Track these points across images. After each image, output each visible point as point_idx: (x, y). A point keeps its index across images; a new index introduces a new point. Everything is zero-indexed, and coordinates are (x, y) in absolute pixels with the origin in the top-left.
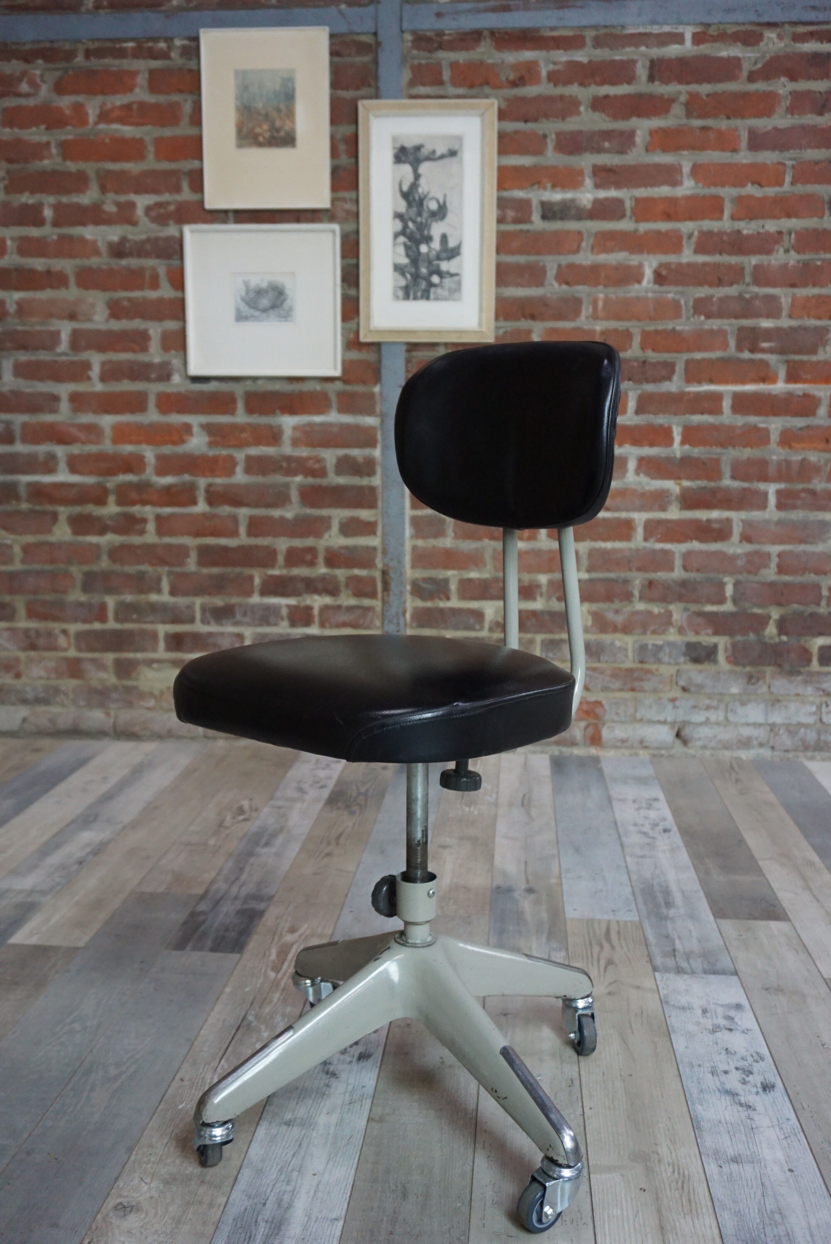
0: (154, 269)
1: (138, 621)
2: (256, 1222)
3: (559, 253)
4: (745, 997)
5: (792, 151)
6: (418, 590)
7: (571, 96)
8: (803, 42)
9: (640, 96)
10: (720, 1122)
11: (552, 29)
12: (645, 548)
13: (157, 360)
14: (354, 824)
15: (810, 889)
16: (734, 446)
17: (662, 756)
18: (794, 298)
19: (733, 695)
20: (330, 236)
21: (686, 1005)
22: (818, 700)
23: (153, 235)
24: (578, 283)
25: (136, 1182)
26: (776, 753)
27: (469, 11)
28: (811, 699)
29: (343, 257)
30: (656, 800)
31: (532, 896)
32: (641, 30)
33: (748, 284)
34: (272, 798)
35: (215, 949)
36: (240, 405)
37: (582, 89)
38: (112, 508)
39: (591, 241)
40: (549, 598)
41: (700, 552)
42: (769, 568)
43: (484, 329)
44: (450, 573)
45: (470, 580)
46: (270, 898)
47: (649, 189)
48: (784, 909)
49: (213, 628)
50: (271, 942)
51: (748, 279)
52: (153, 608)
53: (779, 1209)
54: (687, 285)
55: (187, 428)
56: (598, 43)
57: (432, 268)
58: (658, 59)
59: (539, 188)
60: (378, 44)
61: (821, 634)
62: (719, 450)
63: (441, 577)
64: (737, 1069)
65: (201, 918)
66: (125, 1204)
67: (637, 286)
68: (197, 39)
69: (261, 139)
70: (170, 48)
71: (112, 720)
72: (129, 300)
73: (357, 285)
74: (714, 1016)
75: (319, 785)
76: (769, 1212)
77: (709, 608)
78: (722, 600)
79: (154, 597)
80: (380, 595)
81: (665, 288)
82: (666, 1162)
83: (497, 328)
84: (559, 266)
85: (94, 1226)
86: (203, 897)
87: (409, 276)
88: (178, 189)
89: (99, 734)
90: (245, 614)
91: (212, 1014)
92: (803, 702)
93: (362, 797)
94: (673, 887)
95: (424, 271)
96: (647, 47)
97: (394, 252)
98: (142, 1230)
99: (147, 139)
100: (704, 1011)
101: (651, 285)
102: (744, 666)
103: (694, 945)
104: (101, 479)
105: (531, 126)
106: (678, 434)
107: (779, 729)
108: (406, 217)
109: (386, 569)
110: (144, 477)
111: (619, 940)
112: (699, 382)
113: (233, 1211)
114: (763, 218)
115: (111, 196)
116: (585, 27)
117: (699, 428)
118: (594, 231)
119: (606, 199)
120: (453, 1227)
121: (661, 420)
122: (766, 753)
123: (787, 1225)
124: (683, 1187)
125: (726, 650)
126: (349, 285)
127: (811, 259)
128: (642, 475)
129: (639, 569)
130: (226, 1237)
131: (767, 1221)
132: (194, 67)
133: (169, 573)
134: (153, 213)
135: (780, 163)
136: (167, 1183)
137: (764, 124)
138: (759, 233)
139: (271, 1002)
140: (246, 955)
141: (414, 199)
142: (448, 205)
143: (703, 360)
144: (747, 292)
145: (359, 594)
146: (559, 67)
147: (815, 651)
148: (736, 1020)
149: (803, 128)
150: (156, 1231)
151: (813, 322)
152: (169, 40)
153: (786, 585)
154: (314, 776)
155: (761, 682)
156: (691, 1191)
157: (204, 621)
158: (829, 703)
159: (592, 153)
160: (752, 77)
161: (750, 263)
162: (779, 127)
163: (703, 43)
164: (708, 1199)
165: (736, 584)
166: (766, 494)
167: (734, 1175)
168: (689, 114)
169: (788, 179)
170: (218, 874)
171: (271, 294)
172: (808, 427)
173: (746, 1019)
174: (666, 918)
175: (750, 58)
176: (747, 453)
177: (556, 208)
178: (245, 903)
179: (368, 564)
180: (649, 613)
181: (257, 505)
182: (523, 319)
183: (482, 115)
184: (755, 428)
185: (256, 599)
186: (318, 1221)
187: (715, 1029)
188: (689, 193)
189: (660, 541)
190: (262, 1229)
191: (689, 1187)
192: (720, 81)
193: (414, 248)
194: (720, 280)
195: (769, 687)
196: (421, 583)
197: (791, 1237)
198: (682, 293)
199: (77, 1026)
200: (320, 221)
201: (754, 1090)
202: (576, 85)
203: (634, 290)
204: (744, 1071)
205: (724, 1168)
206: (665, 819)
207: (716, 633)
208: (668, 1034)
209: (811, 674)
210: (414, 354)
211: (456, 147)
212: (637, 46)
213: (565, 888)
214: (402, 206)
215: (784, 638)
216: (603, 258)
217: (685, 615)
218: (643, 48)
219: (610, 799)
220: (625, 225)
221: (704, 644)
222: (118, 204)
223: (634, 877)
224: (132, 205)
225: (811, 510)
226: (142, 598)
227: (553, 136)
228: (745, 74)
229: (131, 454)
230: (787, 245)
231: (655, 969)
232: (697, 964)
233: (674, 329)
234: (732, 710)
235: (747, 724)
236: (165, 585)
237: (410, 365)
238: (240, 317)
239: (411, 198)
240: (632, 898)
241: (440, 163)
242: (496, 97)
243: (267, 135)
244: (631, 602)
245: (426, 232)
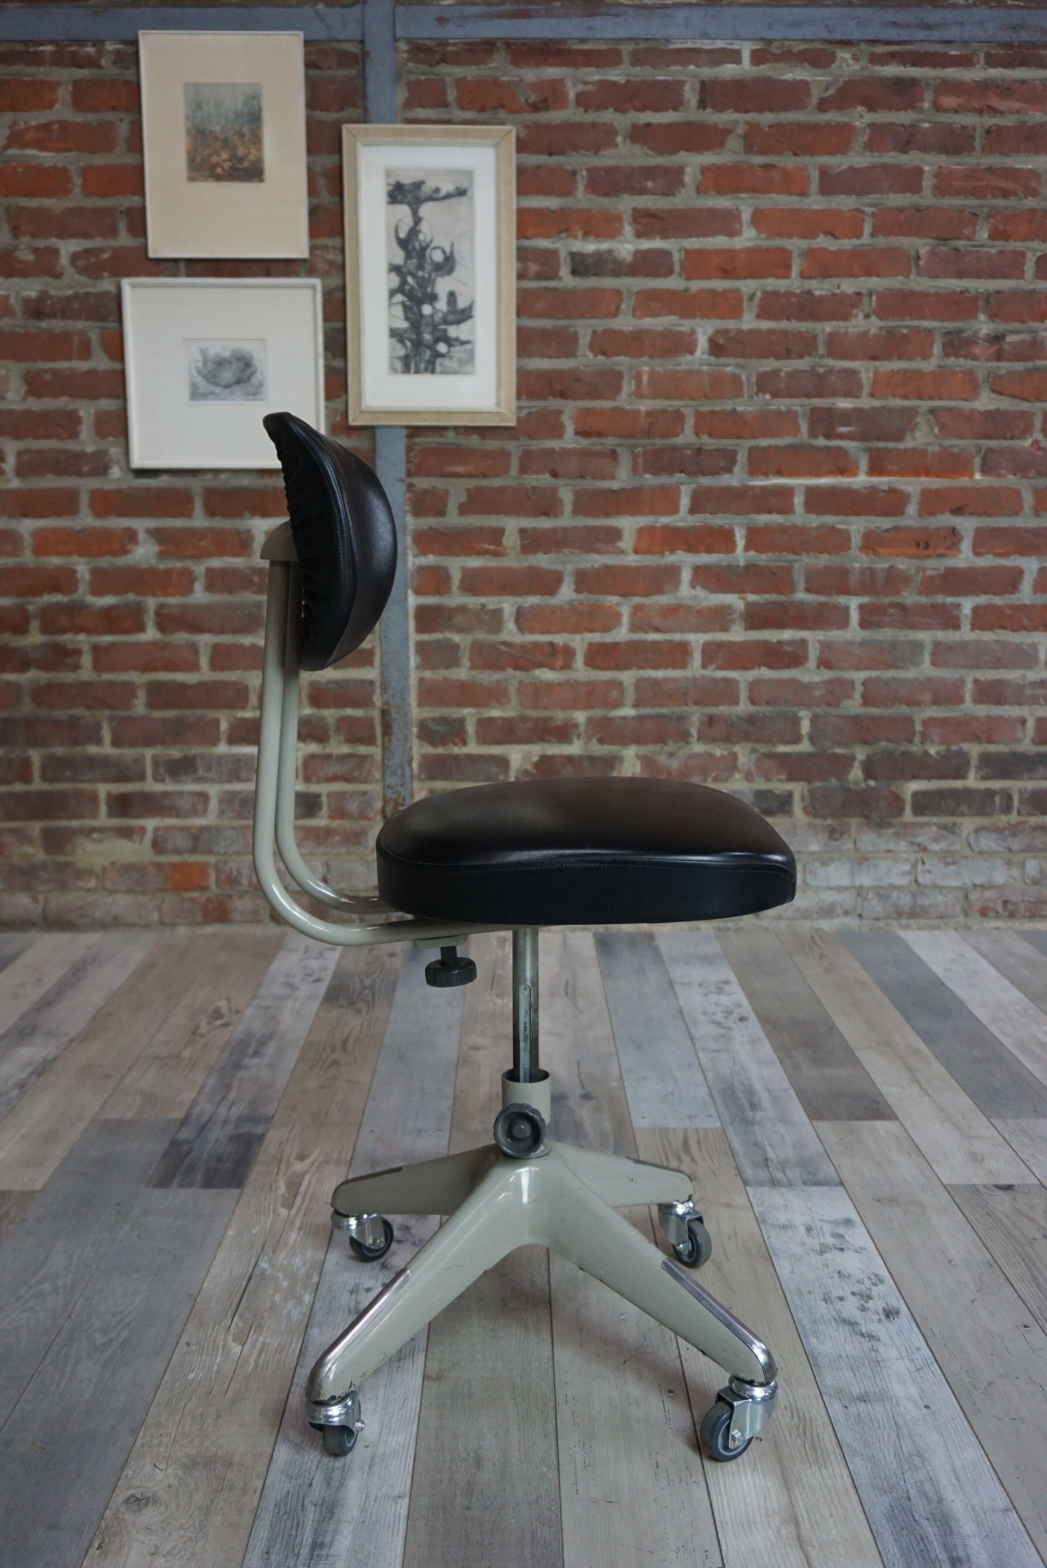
0: (83, 333)
1: (73, 780)
2: (303, 1506)
3: (593, 317)
4: (855, 1211)
5: (871, 196)
6: (427, 733)
7: (605, 124)
8: (883, 65)
9: (687, 125)
10: (840, 1356)
11: (583, 41)
12: (703, 677)
13: (90, 449)
14: (362, 1025)
15: (919, 1083)
16: (808, 552)
17: (729, 929)
18: (876, 373)
19: (813, 853)
20: (309, 293)
21: (786, 1223)
22: (912, 857)
23: (82, 291)
24: (619, 354)
25: (148, 1469)
26: (864, 922)
27: (478, 16)
28: (904, 855)
29: (326, 319)
30: (727, 982)
31: (590, 1104)
32: (689, 45)
33: (822, 357)
34: (254, 997)
35: (208, 1184)
36: (198, 506)
37: (618, 115)
38: (35, 637)
39: (633, 302)
40: (588, 741)
41: (771, 680)
42: (853, 698)
43: (503, 409)
44: (466, 711)
45: (491, 720)
46: (269, 1119)
47: (702, 239)
48: (890, 1106)
49: (169, 786)
50: (278, 1173)
51: (822, 350)
52: (92, 762)
53: (918, 1452)
54: (750, 357)
55: (131, 535)
56: (637, 59)
57: (437, 334)
58: (710, 81)
59: (568, 237)
60: (365, 54)
61: (914, 777)
62: (791, 557)
63: (454, 716)
64: (853, 1294)
65: (185, 1148)
66: (139, 1496)
67: (689, 357)
68: (135, 43)
69: (219, 170)
70: (100, 52)
71: (41, 906)
72: (53, 372)
73: (344, 355)
74: (821, 1235)
75: (312, 979)
76: (906, 1455)
77: (782, 749)
78: (796, 739)
79: (92, 749)
80: (379, 741)
81: (723, 360)
82: (783, 1407)
83: (520, 408)
84: (594, 332)
85: (103, 1524)
86: (184, 1122)
87: (408, 344)
88: (113, 233)
89: (24, 924)
90: (209, 768)
91: (215, 1263)
92: (895, 860)
93: (367, 992)
94: (758, 1085)
95: (427, 337)
96: (697, 66)
97: (390, 314)
98: (163, 1525)
99: (72, 168)
100: (809, 1229)
101: (705, 356)
102: (825, 817)
103: (789, 1153)
104: (20, 600)
105: (556, 159)
106: (741, 538)
107: (867, 893)
108: (405, 270)
109: (386, 707)
110: (75, 597)
111: (701, 1151)
112: (766, 475)
113: (273, 1496)
114: (837, 276)
115: (25, 240)
116: (621, 39)
117: (767, 530)
118: (635, 290)
119: (649, 251)
120: (540, 1496)
121: (720, 520)
122: (852, 922)
123: (929, 1468)
124: (805, 1433)
125: (803, 799)
126: (334, 356)
127: (894, 327)
128: (698, 588)
129: (696, 703)
130: (268, 1527)
131: (906, 1466)
132: (133, 79)
133: (111, 719)
134: (82, 263)
135: (857, 210)
136: (185, 1468)
137: (838, 162)
138: (834, 295)
139: (286, 1245)
140: (248, 1189)
141: (414, 249)
142: (456, 256)
143: (770, 447)
144: (821, 366)
145: (352, 739)
146: (589, 88)
147: (908, 798)
148: (847, 1238)
149: (885, 167)
150: (181, 1525)
151: (899, 402)
152: (98, 43)
153: (873, 718)
154: (305, 968)
155: (845, 837)
156: (815, 1436)
157: (157, 778)
158: (925, 860)
159: (631, 194)
160: (823, 106)
161: (823, 329)
162: (856, 166)
163: (764, 64)
164: (835, 1444)
165: (814, 720)
166: (847, 609)
167: (863, 1416)
168: (748, 149)
169: (867, 229)
170: (199, 1093)
171: (235, 365)
172: (896, 528)
173: (859, 1237)
174: (753, 1123)
175: (820, 81)
176: (823, 560)
177: (589, 261)
178: (237, 1126)
179: (364, 702)
180: (710, 755)
181: (222, 631)
182: (550, 398)
183: (497, 146)
184: (833, 530)
185: (223, 748)
186: (378, 1501)
187: (823, 1250)
188: (749, 244)
189: (720, 668)
190: (311, 1516)
191: (812, 1434)
192: (785, 109)
193: (415, 310)
194: (788, 351)
195: (855, 843)
196: (430, 724)
197: (935, 1482)
198: (742, 367)
199: (46, 1287)
200: (297, 274)
201: (876, 1318)
202: (611, 110)
203: (686, 362)
204: (861, 1295)
205: (850, 1410)
206: (739, 1005)
207: (791, 778)
208: (769, 1257)
209: (904, 825)
210: (418, 440)
211: (465, 186)
212: (685, 64)
213: (629, 1091)
214: (399, 257)
215: (872, 783)
216: (647, 322)
217: (754, 757)
218: (692, 67)
219: (671, 984)
220: (673, 283)
221: (777, 792)
222: (36, 251)
223: (710, 1076)
224: (55, 252)
225: (900, 628)
226: (77, 750)
227: (584, 173)
228: (814, 101)
229: (59, 568)
230: (867, 310)
231: (746, 1183)
232: (794, 1174)
233: (734, 410)
234: (811, 871)
235: (830, 888)
236: (106, 733)
237: (411, 454)
238: (196, 395)
239: (410, 247)
240: (709, 1100)
241: (446, 203)
242: (514, 123)
243: (227, 165)
244: (688, 743)
245: (429, 290)
